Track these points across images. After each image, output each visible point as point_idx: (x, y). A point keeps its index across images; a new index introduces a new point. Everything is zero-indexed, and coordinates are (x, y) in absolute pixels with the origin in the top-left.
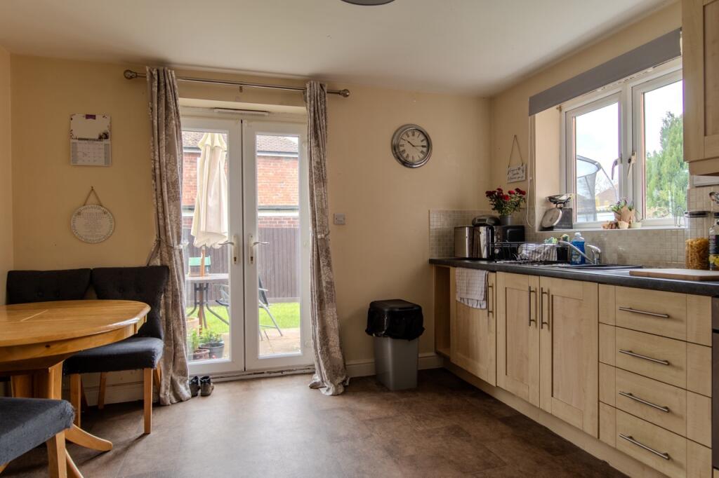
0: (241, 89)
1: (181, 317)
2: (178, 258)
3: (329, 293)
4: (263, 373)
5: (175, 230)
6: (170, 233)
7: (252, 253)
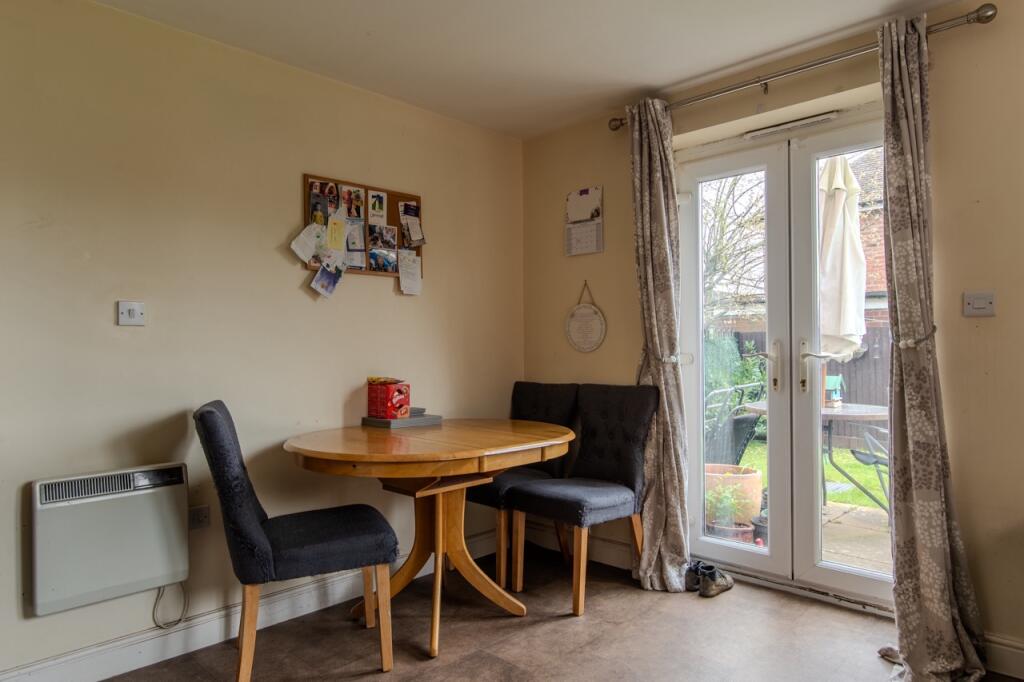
0: (766, 87)
1: (674, 465)
2: (670, 376)
3: (920, 467)
4: (827, 594)
5: (664, 334)
6: (657, 338)
7: (804, 373)
